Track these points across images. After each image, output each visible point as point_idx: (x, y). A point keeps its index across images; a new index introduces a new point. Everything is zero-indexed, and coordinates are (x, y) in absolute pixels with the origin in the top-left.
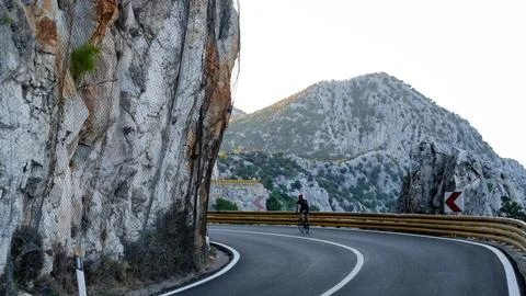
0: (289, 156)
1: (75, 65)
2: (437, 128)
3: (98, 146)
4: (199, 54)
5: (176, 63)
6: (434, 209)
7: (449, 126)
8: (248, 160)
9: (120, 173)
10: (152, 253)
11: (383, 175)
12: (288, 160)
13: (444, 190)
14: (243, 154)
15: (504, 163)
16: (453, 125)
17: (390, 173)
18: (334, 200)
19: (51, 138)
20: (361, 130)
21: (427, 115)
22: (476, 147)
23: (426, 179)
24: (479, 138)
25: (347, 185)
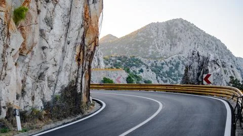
0: (137, 58)
1: (16, 16)
2: (206, 44)
3: (29, 55)
4: (81, 11)
5: (68, 15)
6: (199, 82)
7: (211, 43)
8: (119, 60)
9: (41, 68)
10: (58, 106)
11: (181, 65)
12: (137, 59)
13: (203, 74)
14: (116, 57)
15: (237, 59)
16: (214, 42)
17: (184, 64)
18: (159, 77)
19: (3, 52)
20: (171, 45)
21: (202, 38)
22: (224, 52)
23: (195, 68)
24: (225, 48)
25: (164, 70)
